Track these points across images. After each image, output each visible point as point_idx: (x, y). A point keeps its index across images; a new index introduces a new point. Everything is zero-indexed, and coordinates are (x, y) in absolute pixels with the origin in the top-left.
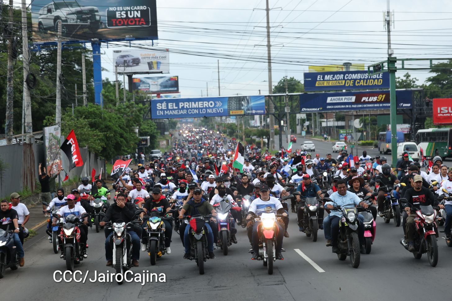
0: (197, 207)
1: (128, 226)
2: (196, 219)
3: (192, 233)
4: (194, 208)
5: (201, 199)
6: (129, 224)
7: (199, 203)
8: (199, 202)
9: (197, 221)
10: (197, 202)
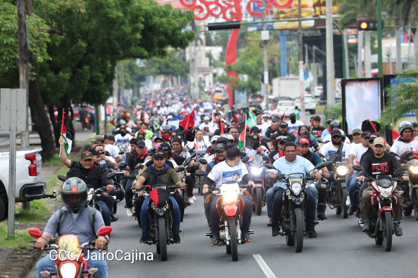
0: (159, 175)
1: (97, 193)
2: (158, 189)
3: (153, 208)
4: (156, 176)
5: (165, 165)
6: (98, 191)
7: (161, 171)
8: (162, 169)
9: (159, 192)
10: (159, 169)
